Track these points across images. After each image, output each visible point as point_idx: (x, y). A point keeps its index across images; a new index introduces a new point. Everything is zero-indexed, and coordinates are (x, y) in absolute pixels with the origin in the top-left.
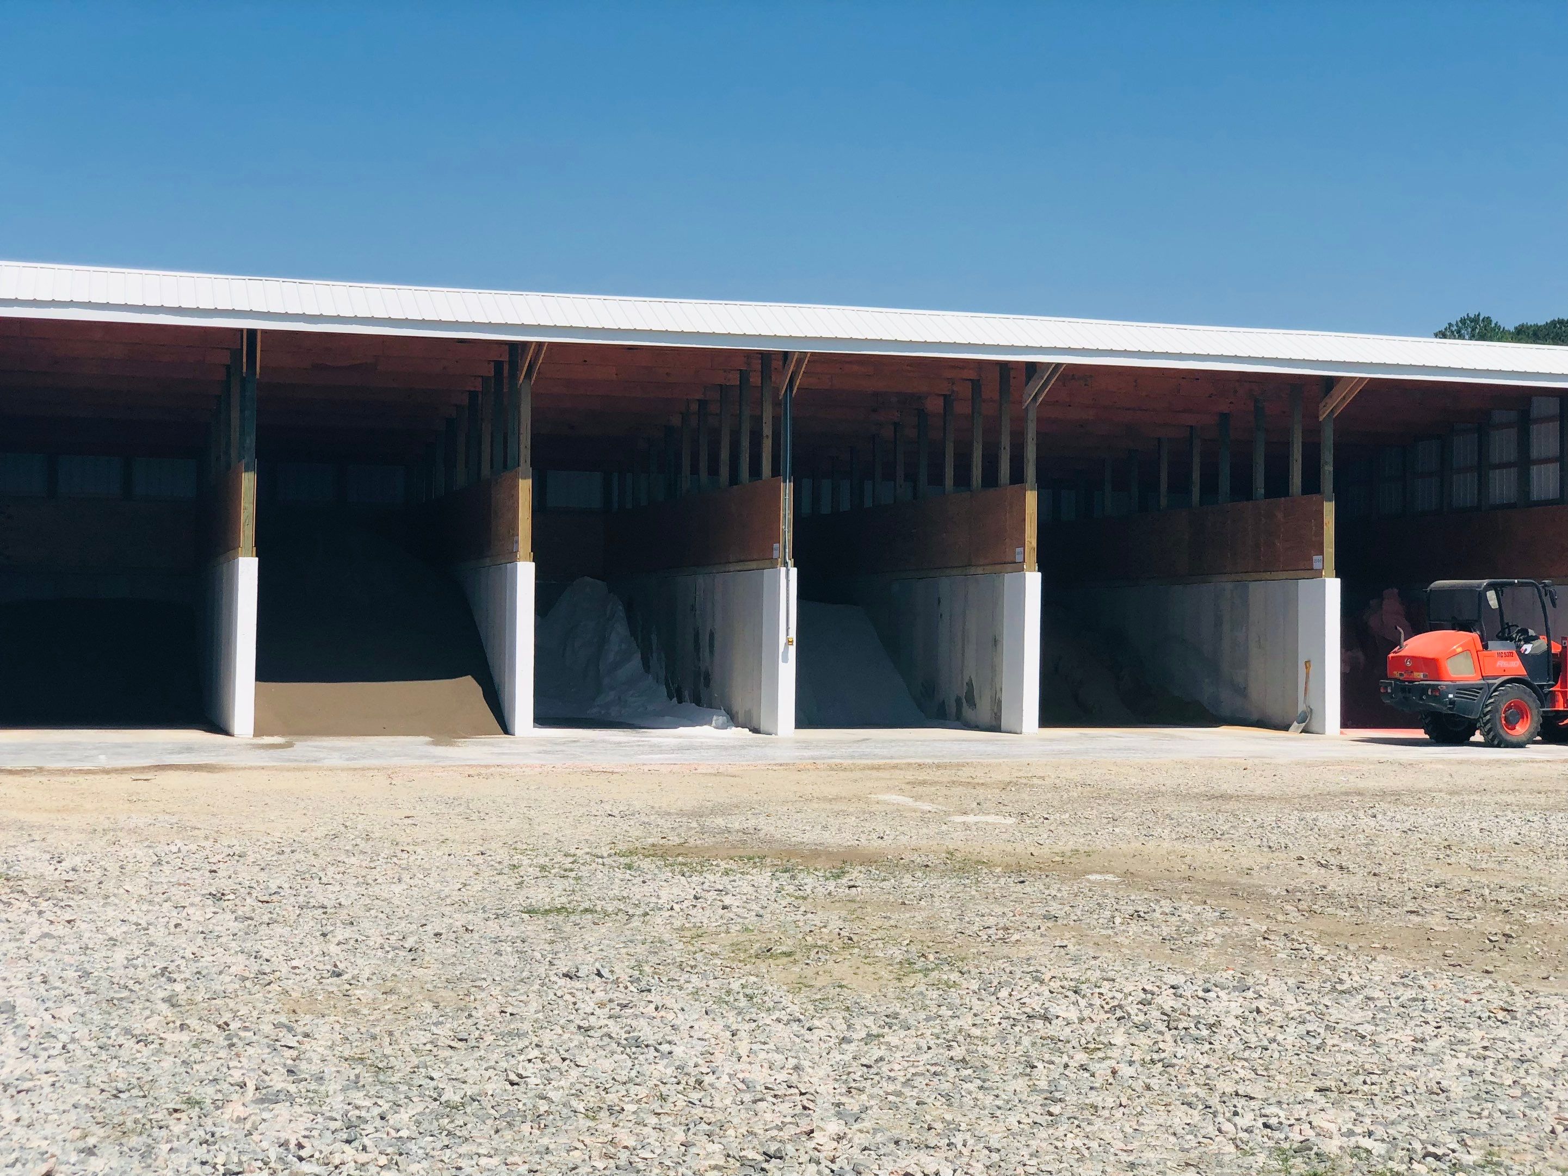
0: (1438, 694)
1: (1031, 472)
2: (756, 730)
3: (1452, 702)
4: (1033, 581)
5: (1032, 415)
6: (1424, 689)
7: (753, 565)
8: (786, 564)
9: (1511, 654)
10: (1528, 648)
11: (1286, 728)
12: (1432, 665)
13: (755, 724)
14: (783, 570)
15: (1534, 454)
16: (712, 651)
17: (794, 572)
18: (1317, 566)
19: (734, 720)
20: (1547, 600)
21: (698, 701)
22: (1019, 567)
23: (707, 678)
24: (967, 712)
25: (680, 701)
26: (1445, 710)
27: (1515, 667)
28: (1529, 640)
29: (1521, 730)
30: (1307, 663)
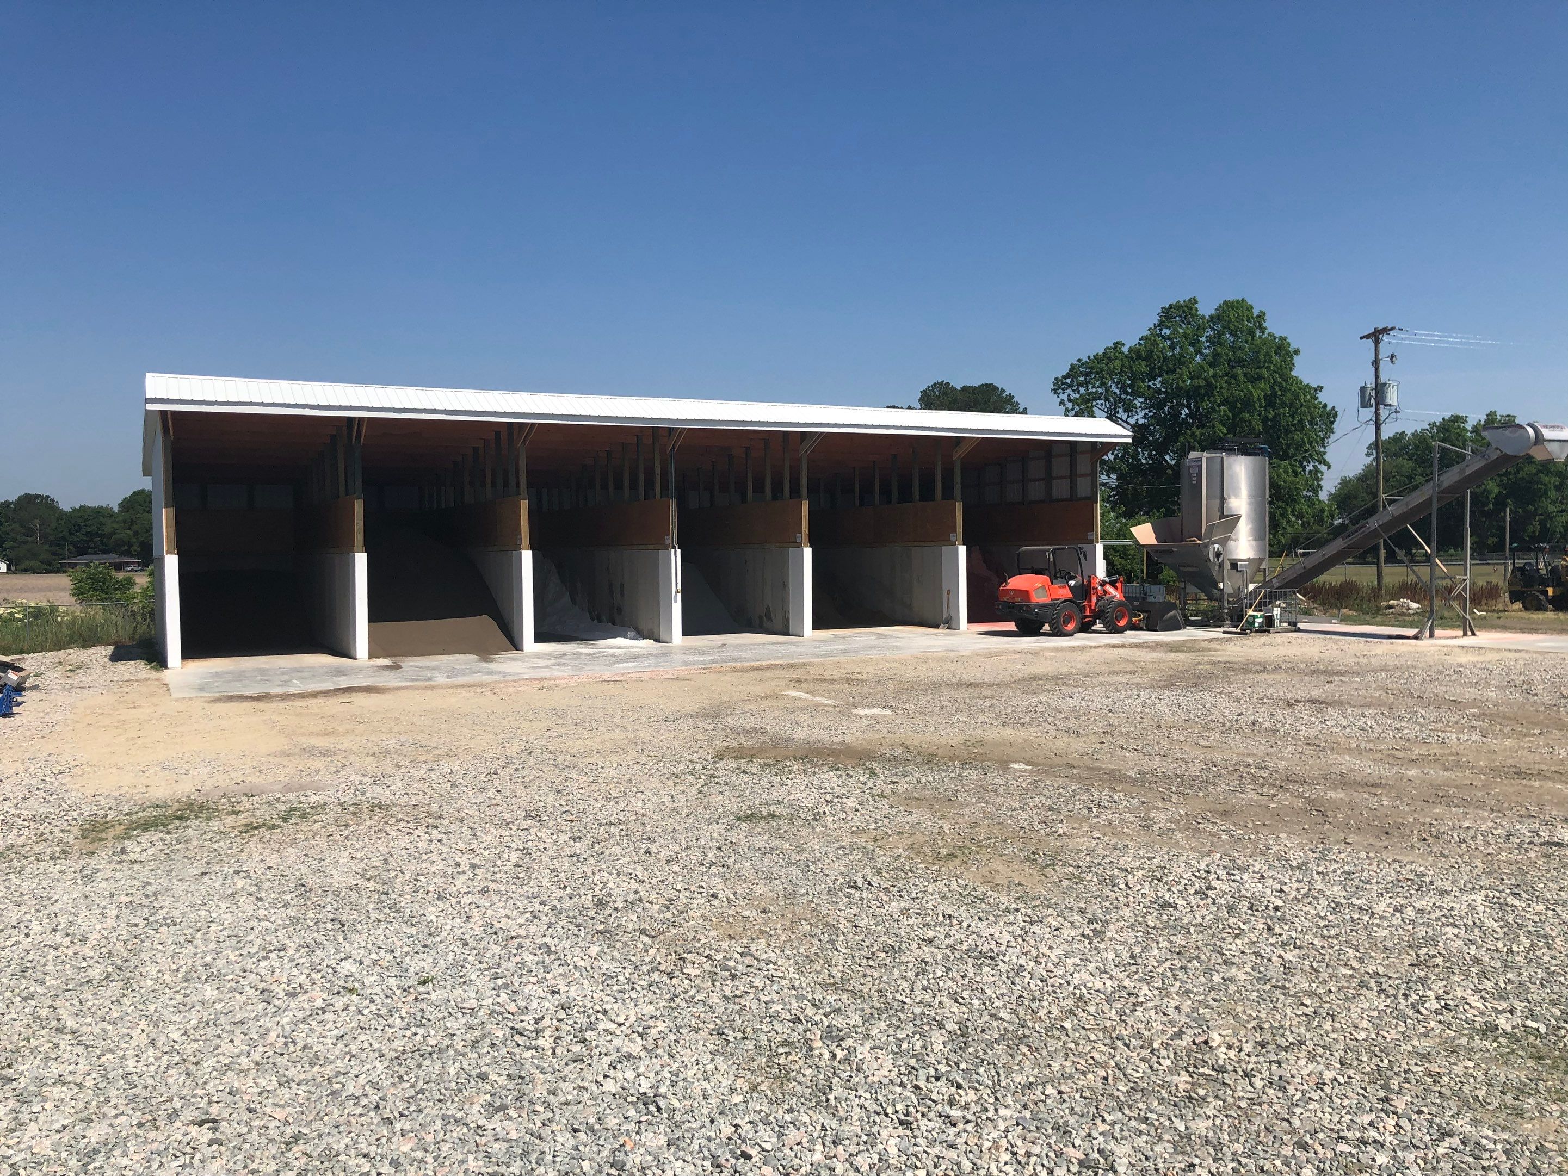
0: (1029, 609)
1: (804, 491)
2: (657, 640)
3: (1037, 613)
4: (808, 553)
5: (805, 461)
6: (1021, 607)
7: (651, 547)
8: (674, 548)
9: (1064, 587)
10: (1072, 583)
11: (937, 627)
12: (1025, 594)
13: (656, 638)
14: (673, 551)
15: (1054, 474)
16: (622, 594)
17: (679, 551)
18: (953, 539)
19: (641, 635)
20: (1082, 556)
21: (613, 622)
22: (799, 546)
23: (620, 610)
24: (767, 624)
25: (600, 621)
26: (1033, 618)
27: (1067, 594)
28: (1072, 578)
29: (1071, 627)
30: (948, 591)
